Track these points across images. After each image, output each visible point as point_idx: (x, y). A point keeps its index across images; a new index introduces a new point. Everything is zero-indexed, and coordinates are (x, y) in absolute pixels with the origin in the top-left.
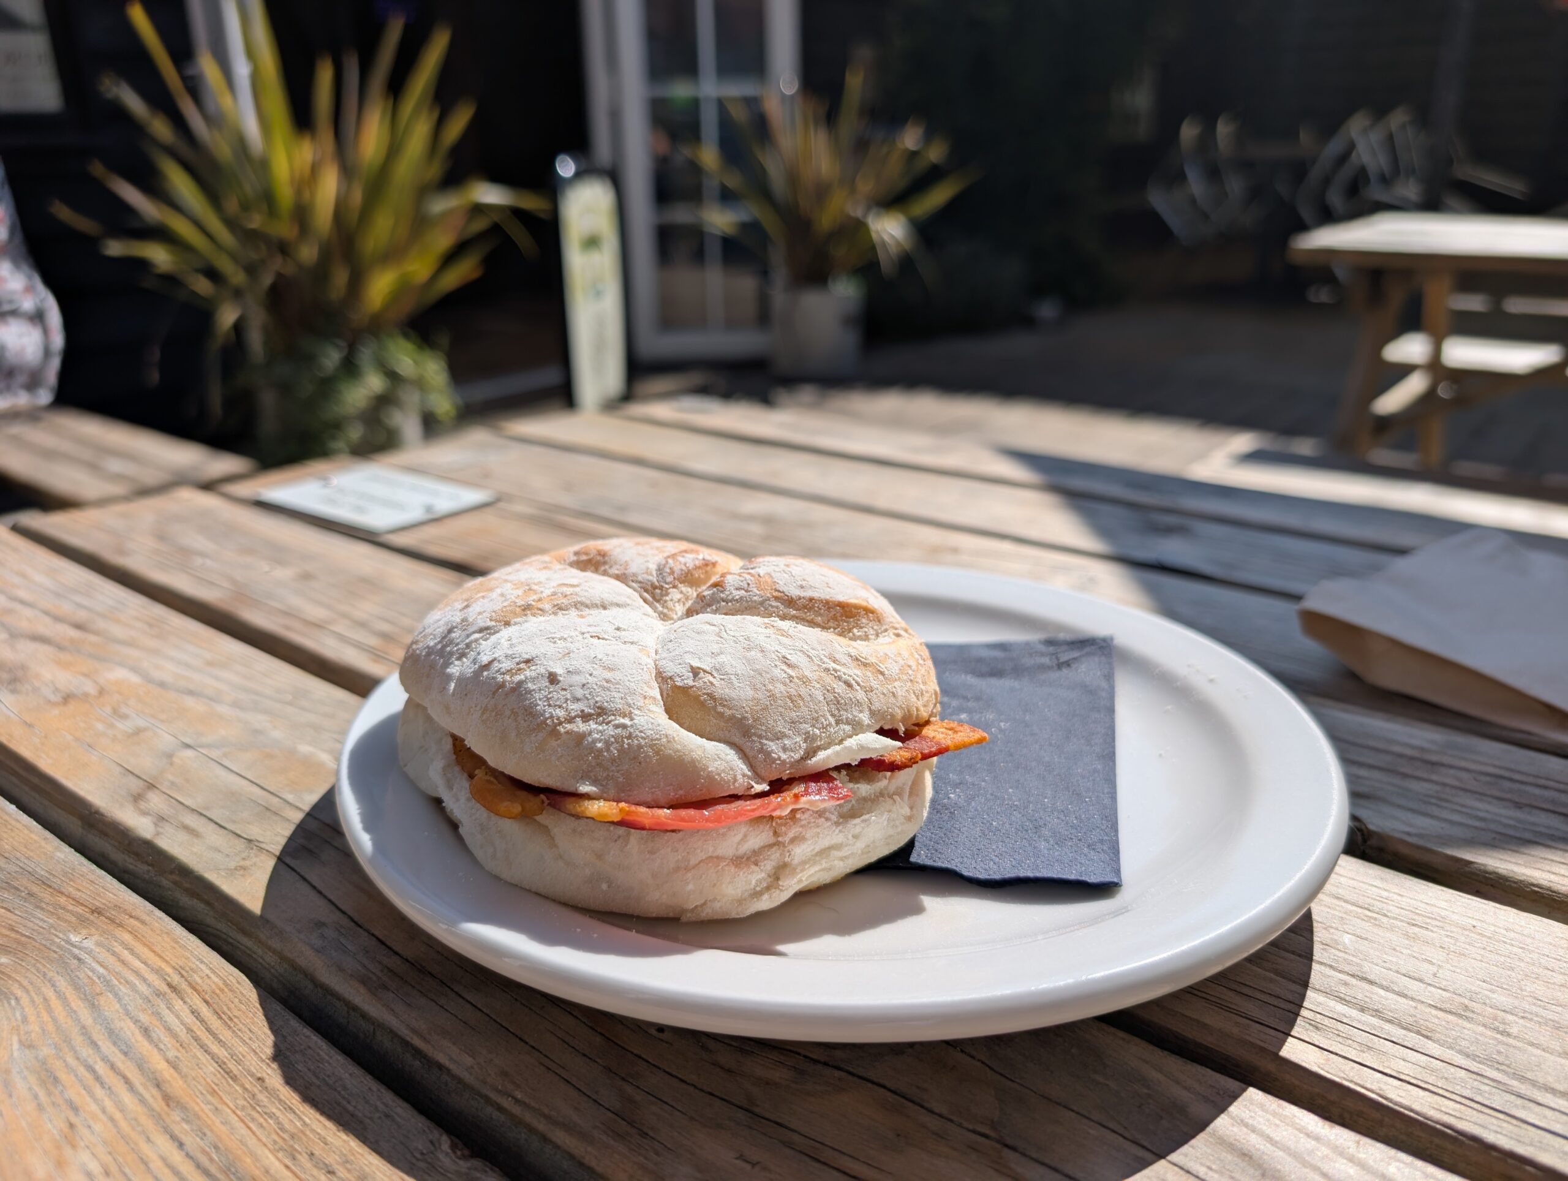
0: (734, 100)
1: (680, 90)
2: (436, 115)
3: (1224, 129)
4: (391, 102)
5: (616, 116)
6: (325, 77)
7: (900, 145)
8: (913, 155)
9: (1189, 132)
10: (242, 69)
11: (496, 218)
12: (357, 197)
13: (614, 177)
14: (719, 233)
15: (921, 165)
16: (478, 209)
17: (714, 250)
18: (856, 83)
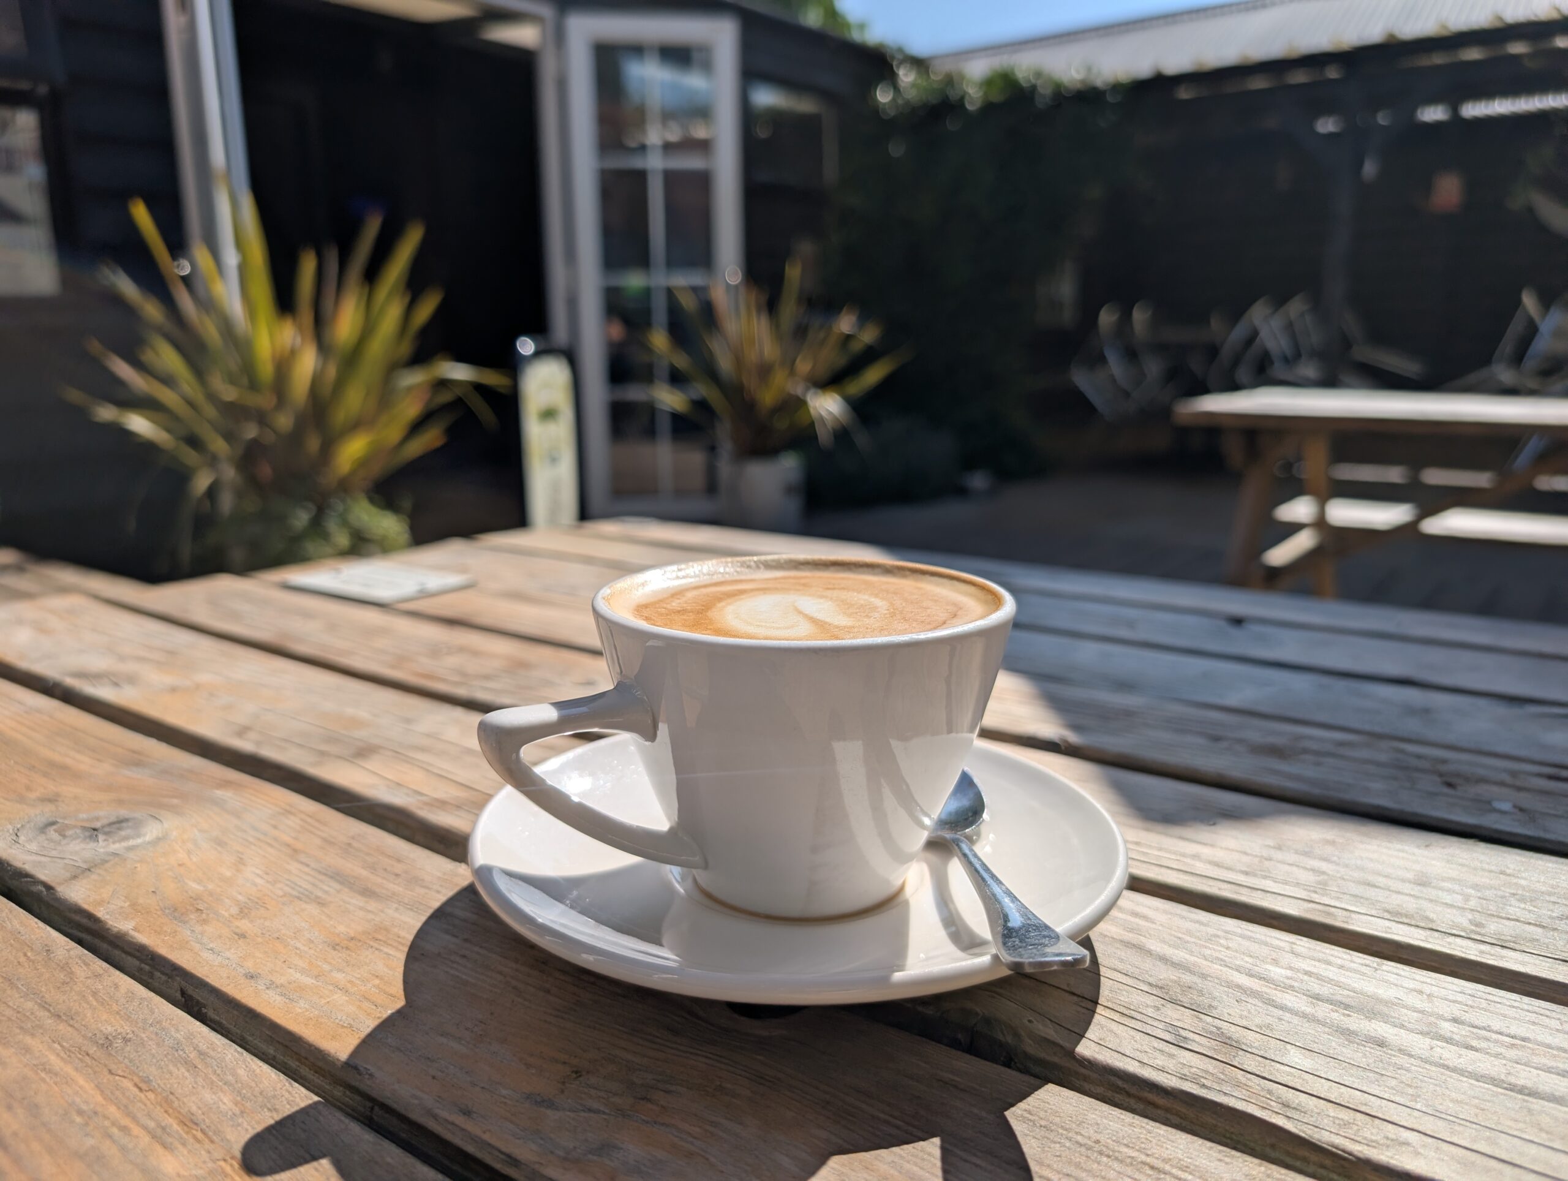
0: (683, 289)
1: (634, 281)
2: (407, 299)
3: (1140, 316)
4: (366, 290)
5: (573, 303)
6: (308, 266)
7: (835, 330)
8: (848, 338)
9: (1107, 318)
10: (231, 258)
11: (458, 392)
12: (332, 371)
13: (571, 357)
14: (669, 410)
15: (856, 347)
16: (443, 384)
17: (664, 425)
18: (794, 273)
